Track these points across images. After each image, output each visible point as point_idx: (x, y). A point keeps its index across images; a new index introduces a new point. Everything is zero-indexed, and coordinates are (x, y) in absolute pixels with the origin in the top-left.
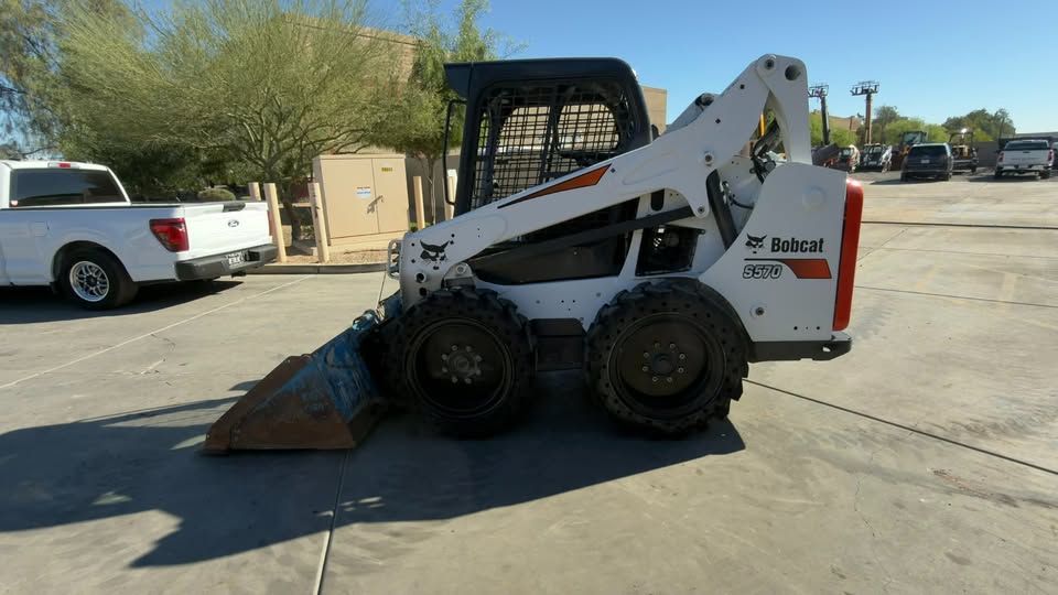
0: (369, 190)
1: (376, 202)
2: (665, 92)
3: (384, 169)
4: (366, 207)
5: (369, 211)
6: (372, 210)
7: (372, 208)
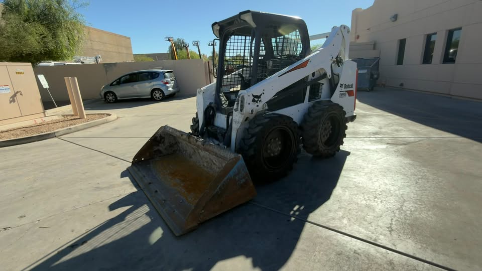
0: (8, 87)
1: (15, 95)
2: (129, 38)
3: (19, 73)
4: (8, 99)
5: (11, 102)
6: (14, 101)
7: (13, 99)
